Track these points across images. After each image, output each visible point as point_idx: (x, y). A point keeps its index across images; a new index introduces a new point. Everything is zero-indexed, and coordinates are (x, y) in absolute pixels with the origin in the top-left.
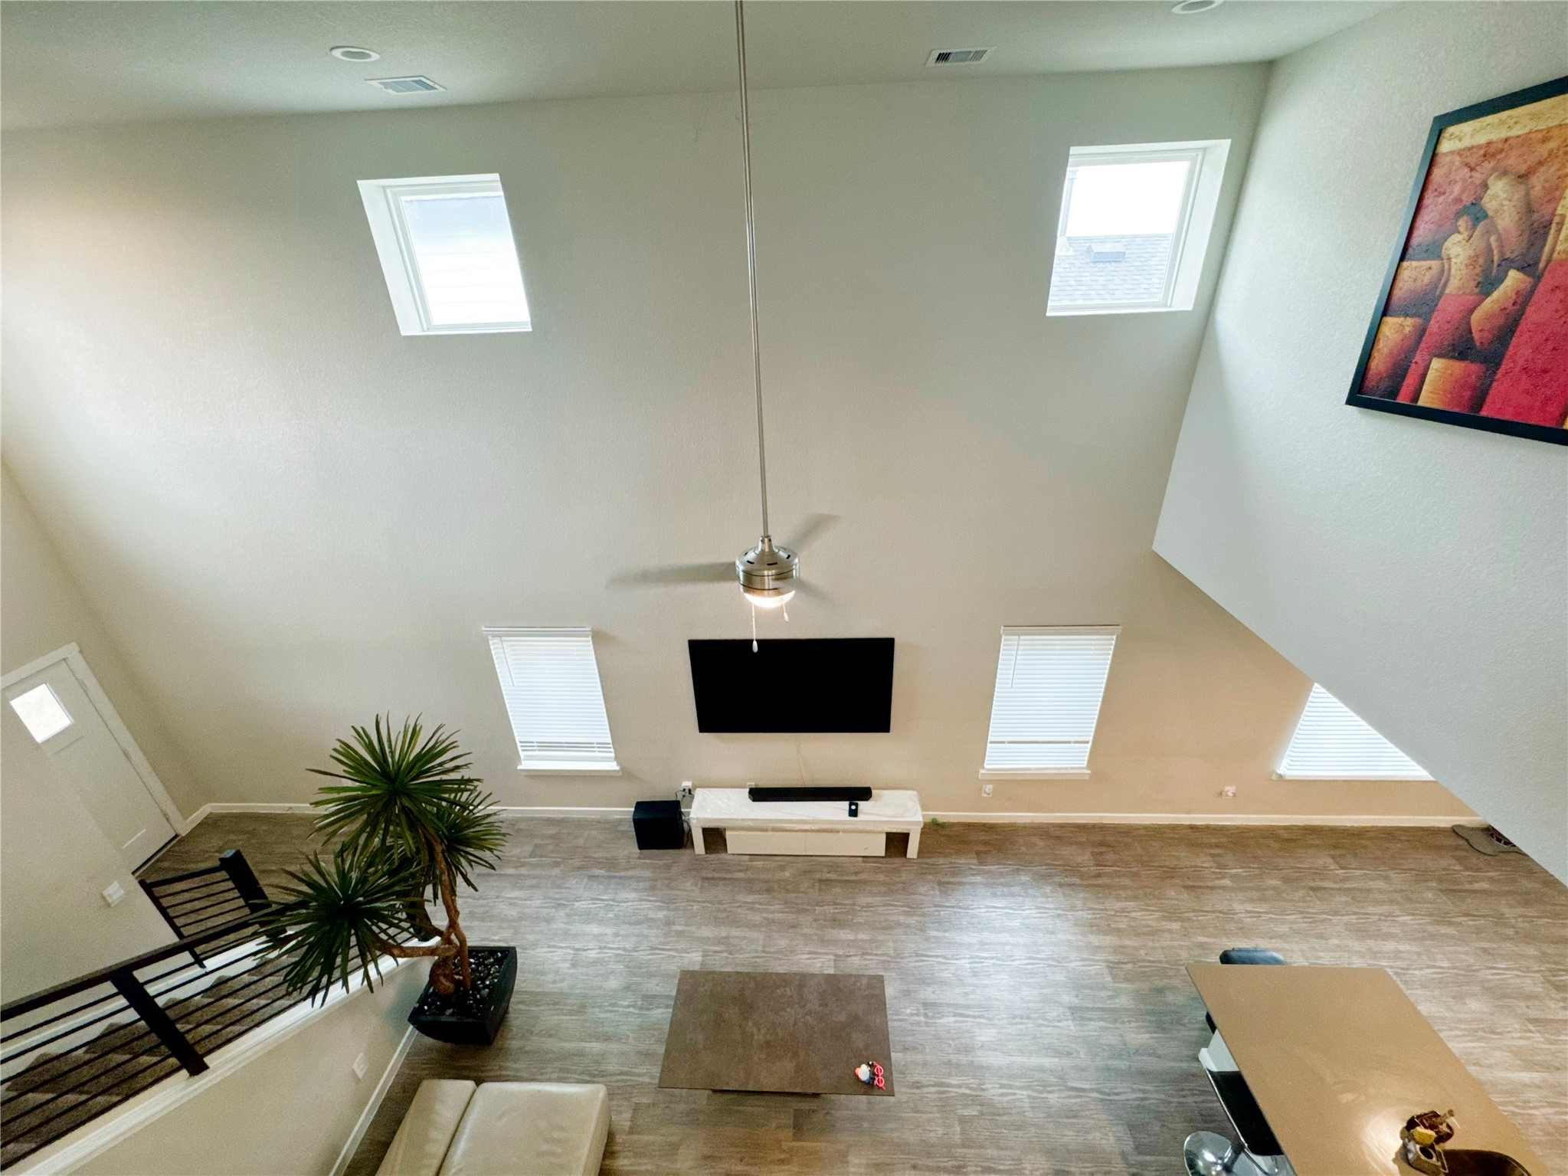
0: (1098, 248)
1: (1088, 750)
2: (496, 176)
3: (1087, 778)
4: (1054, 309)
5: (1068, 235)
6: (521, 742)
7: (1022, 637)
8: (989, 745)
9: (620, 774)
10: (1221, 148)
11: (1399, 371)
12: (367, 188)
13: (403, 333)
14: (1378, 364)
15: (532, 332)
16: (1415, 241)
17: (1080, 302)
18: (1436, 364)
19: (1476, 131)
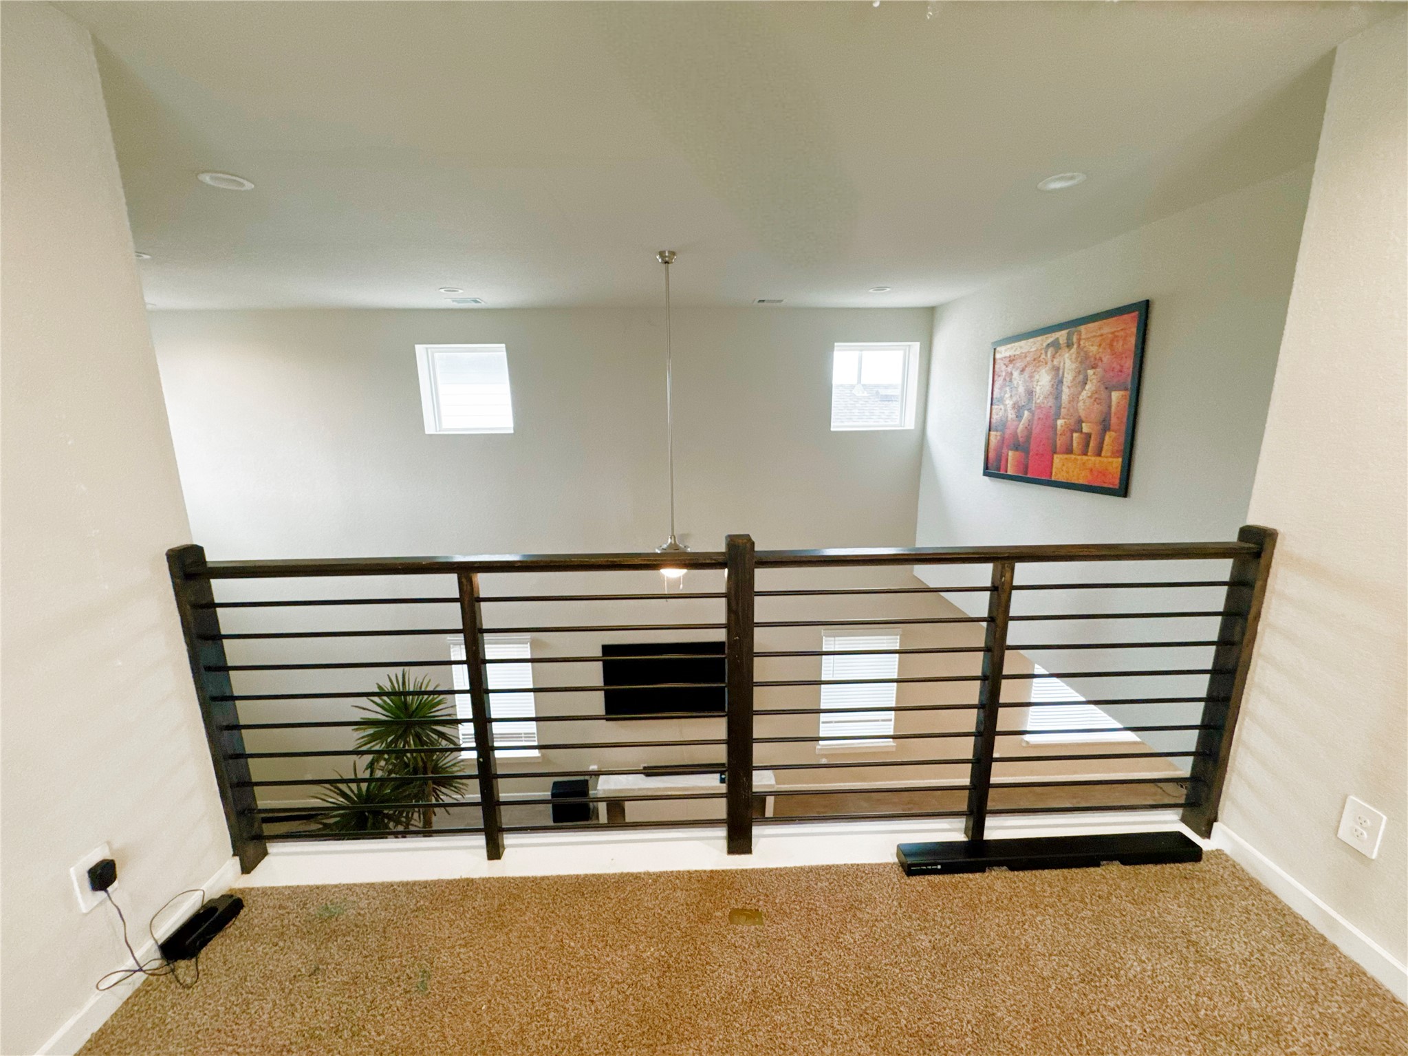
0: (883, 392)
1: (892, 727)
2: (504, 345)
3: (894, 749)
4: (834, 427)
5: (862, 383)
6: (463, 735)
7: (837, 638)
8: (821, 725)
9: (540, 760)
10: (916, 346)
11: (999, 458)
12: (419, 349)
13: (427, 433)
14: (991, 455)
15: (514, 434)
16: (995, 396)
17: (846, 424)
18: (1010, 453)
19: (1006, 350)
